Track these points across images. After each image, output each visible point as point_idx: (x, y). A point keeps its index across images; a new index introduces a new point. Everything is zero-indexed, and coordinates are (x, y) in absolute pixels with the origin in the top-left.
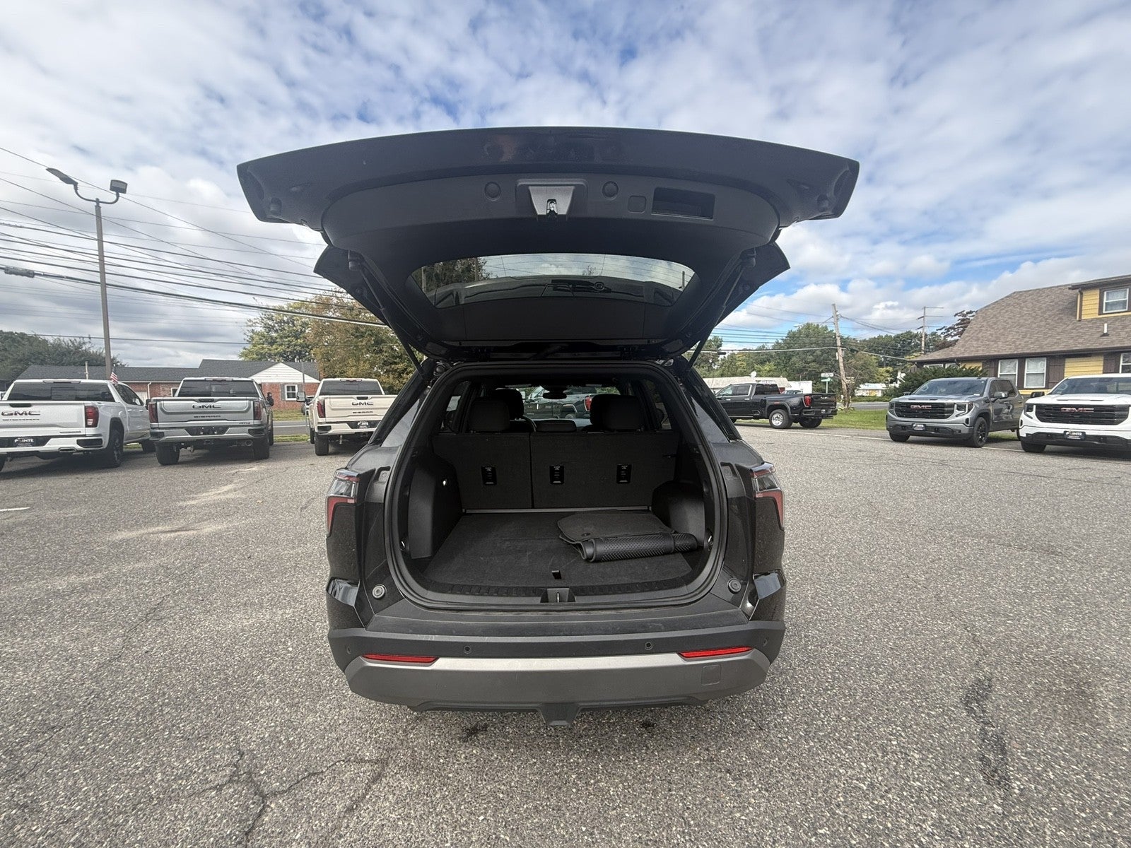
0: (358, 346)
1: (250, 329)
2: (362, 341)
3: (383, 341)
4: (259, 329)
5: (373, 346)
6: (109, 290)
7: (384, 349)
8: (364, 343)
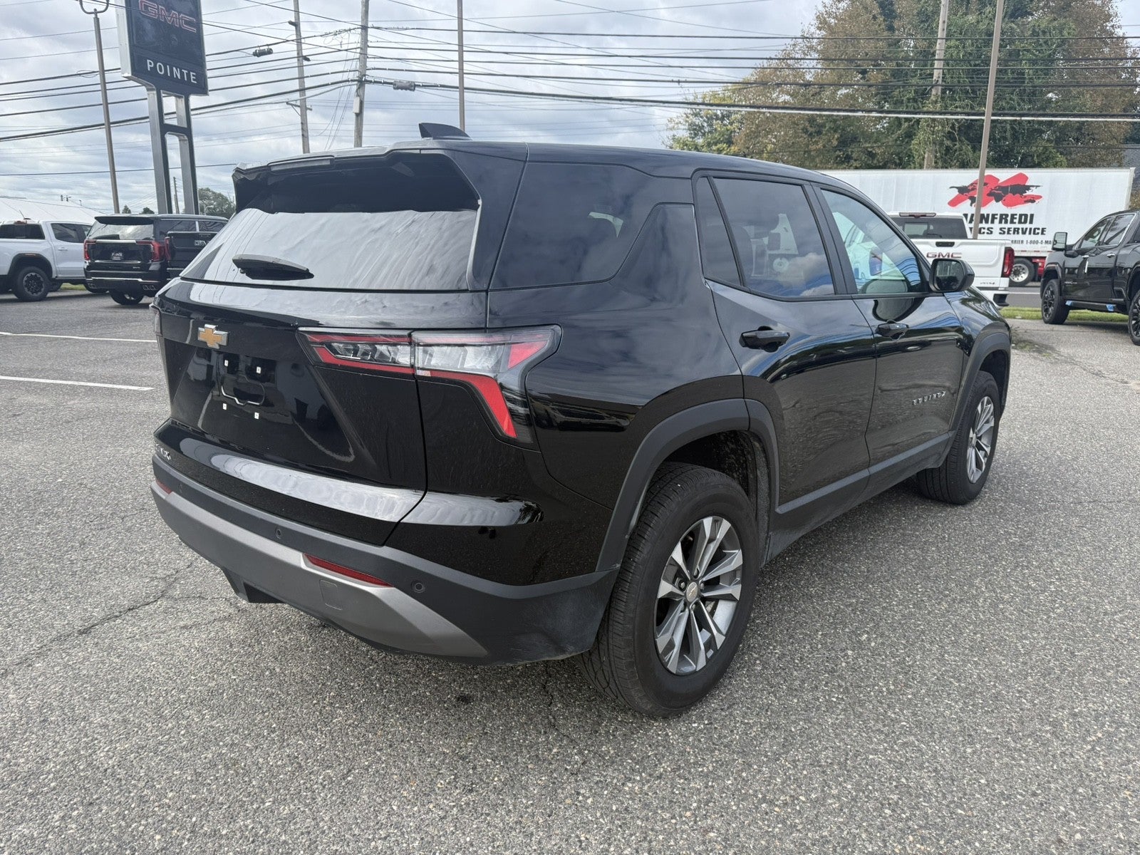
0: (809, 152)
1: (672, 133)
2: (816, 142)
3: (854, 139)
4: (683, 133)
5: (835, 149)
6: (467, 95)
7: (854, 155)
8: (820, 145)
